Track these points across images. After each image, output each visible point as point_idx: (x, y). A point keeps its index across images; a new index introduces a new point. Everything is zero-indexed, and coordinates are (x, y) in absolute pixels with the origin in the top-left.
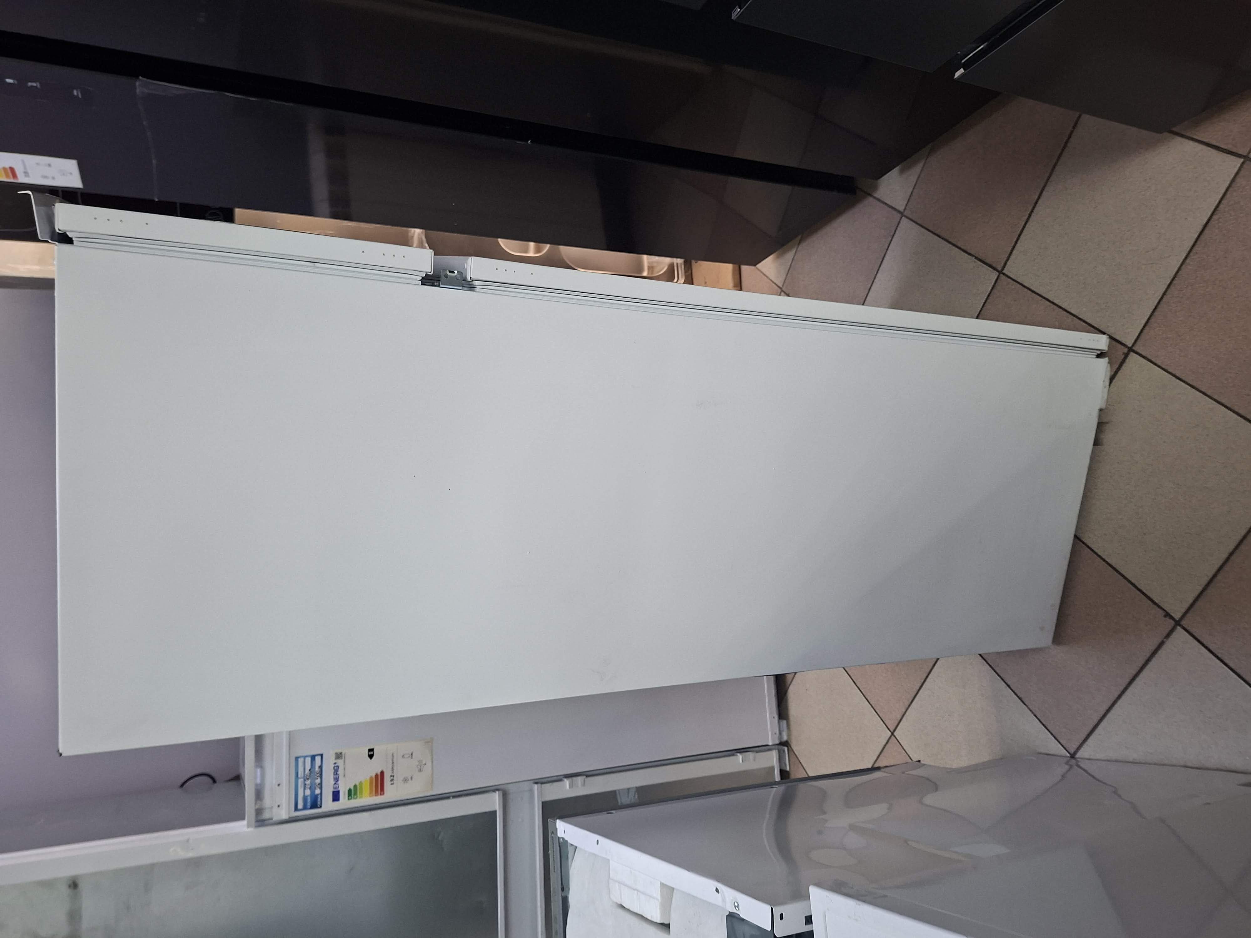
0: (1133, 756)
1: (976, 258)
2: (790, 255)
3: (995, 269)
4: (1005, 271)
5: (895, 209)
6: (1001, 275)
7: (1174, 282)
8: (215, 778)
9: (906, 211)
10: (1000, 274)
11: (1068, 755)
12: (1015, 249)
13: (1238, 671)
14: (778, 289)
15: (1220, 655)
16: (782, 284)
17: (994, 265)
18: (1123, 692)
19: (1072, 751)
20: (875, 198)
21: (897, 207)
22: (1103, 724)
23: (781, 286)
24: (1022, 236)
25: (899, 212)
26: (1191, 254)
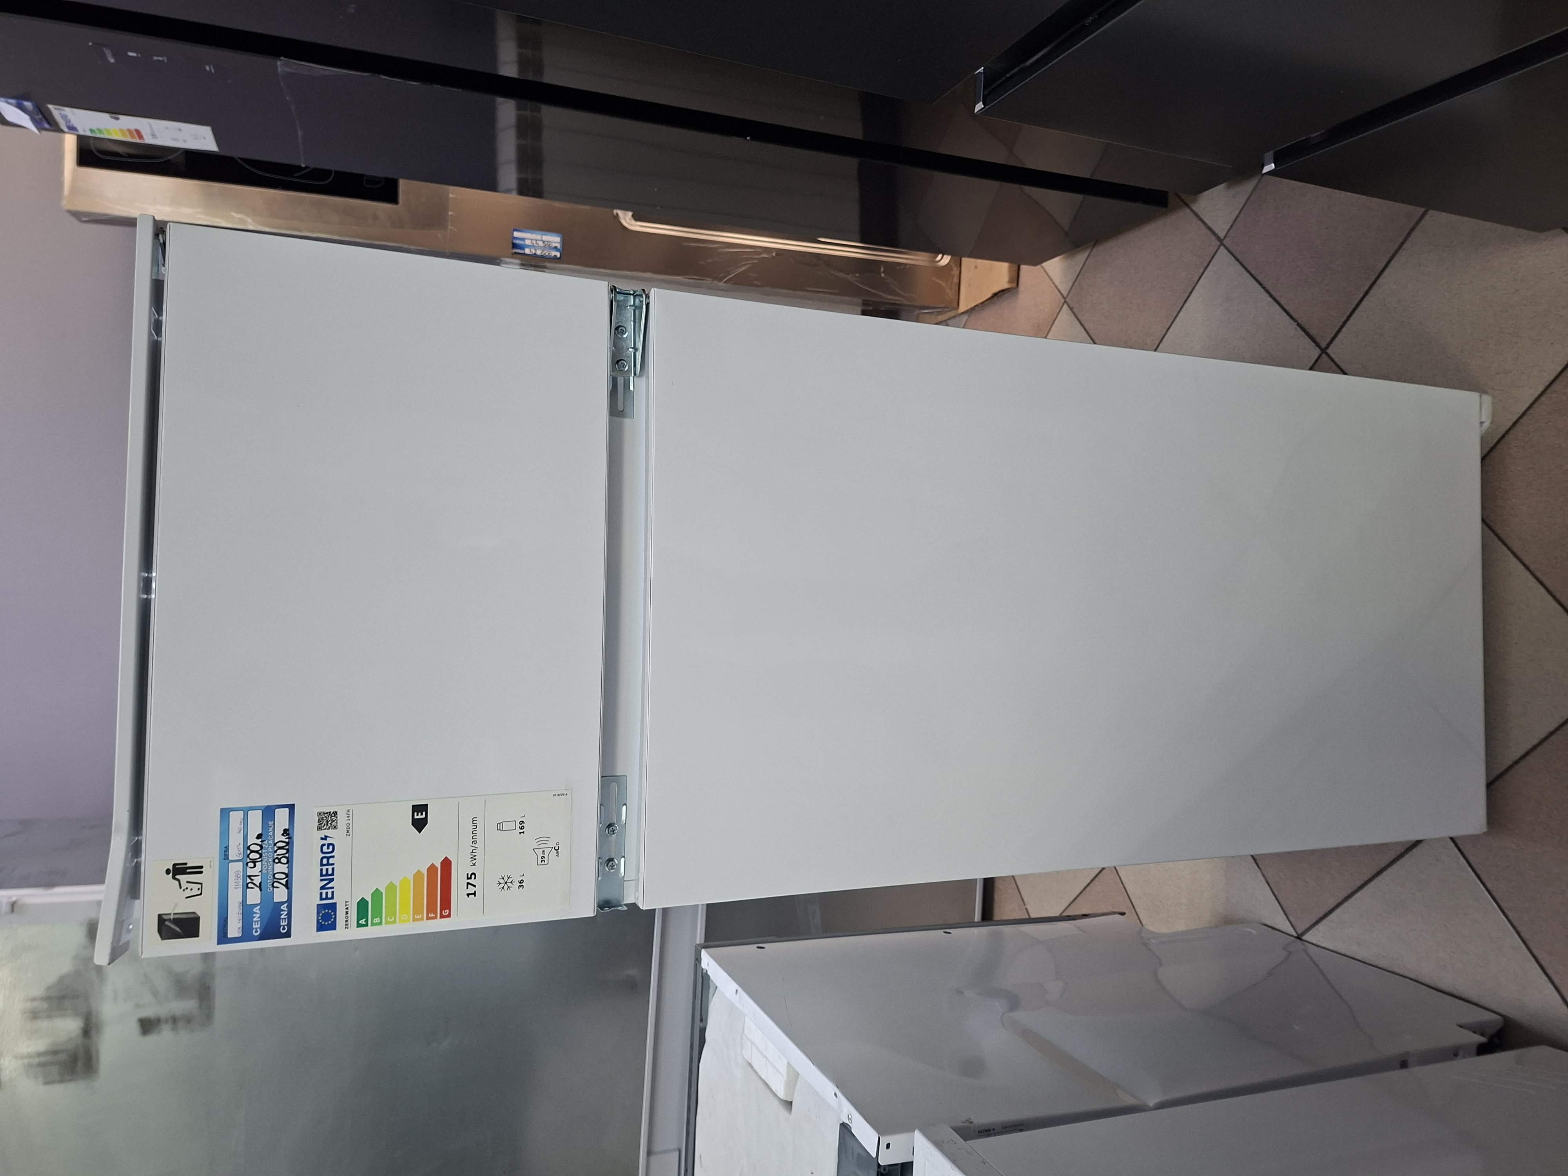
0: (1362, 954)
1: (1298, 325)
2: (1081, 257)
3: (1318, 345)
4: (1328, 351)
5: (1214, 234)
6: (1324, 355)
7: (1522, 421)
9: (1226, 240)
10: (1322, 353)
11: (1294, 934)
12: (1346, 326)
13: (1494, 894)
14: (1061, 298)
15: (1479, 872)
16: (1067, 292)
17: (1318, 340)
18: (1366, 883)
19: (1300, 932)
20: (1192, 211)
21: (1217, 231)
22: (1338, 911)
23: (1065, 295)
24: (1357, 312)
25: (1218, 238)
26: (1548, 391)
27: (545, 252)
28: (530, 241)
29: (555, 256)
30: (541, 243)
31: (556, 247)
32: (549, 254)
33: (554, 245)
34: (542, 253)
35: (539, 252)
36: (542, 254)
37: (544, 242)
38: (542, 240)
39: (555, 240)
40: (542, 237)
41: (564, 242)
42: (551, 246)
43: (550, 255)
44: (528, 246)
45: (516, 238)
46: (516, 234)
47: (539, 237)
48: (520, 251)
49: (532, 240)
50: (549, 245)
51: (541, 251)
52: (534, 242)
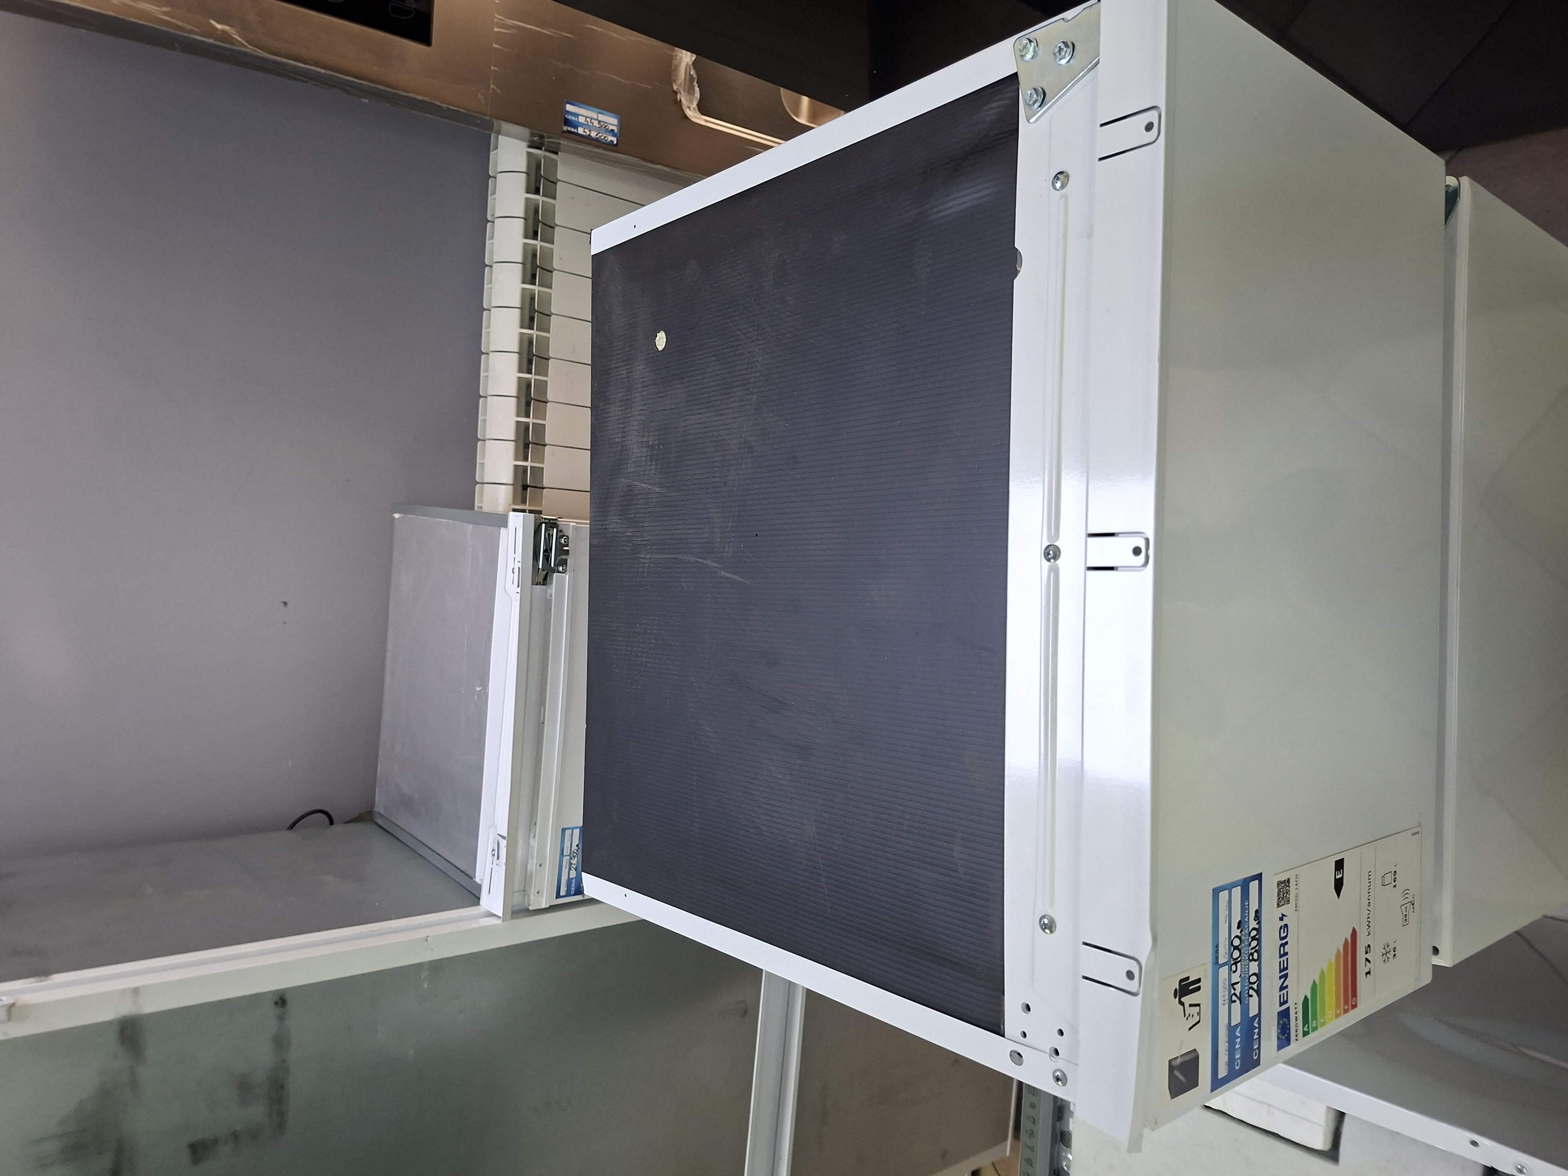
8: (332, 816)
27: (600, 135)
28: (584, 118)
29: (611, 141)
30: (596, 123)
31: (613, 131)
32: (605, 137)
33: (611, 127)
34: (597, 135)
35: (593, 134)
36: (598, 137)
37: (600, 122)
38: (597, 120)
39: (612, 121)
40: (598, 116)
41: (621, 124)
42: (607, 127)
43: (606, 139)
44: (582, 125)
45: (569, 112)
46: (569, 107)
47: (595, 115)
48: (573, 130)
49: (587, 117)
50: (605, 127)
51: (596, 133)
52: (589, 120)
